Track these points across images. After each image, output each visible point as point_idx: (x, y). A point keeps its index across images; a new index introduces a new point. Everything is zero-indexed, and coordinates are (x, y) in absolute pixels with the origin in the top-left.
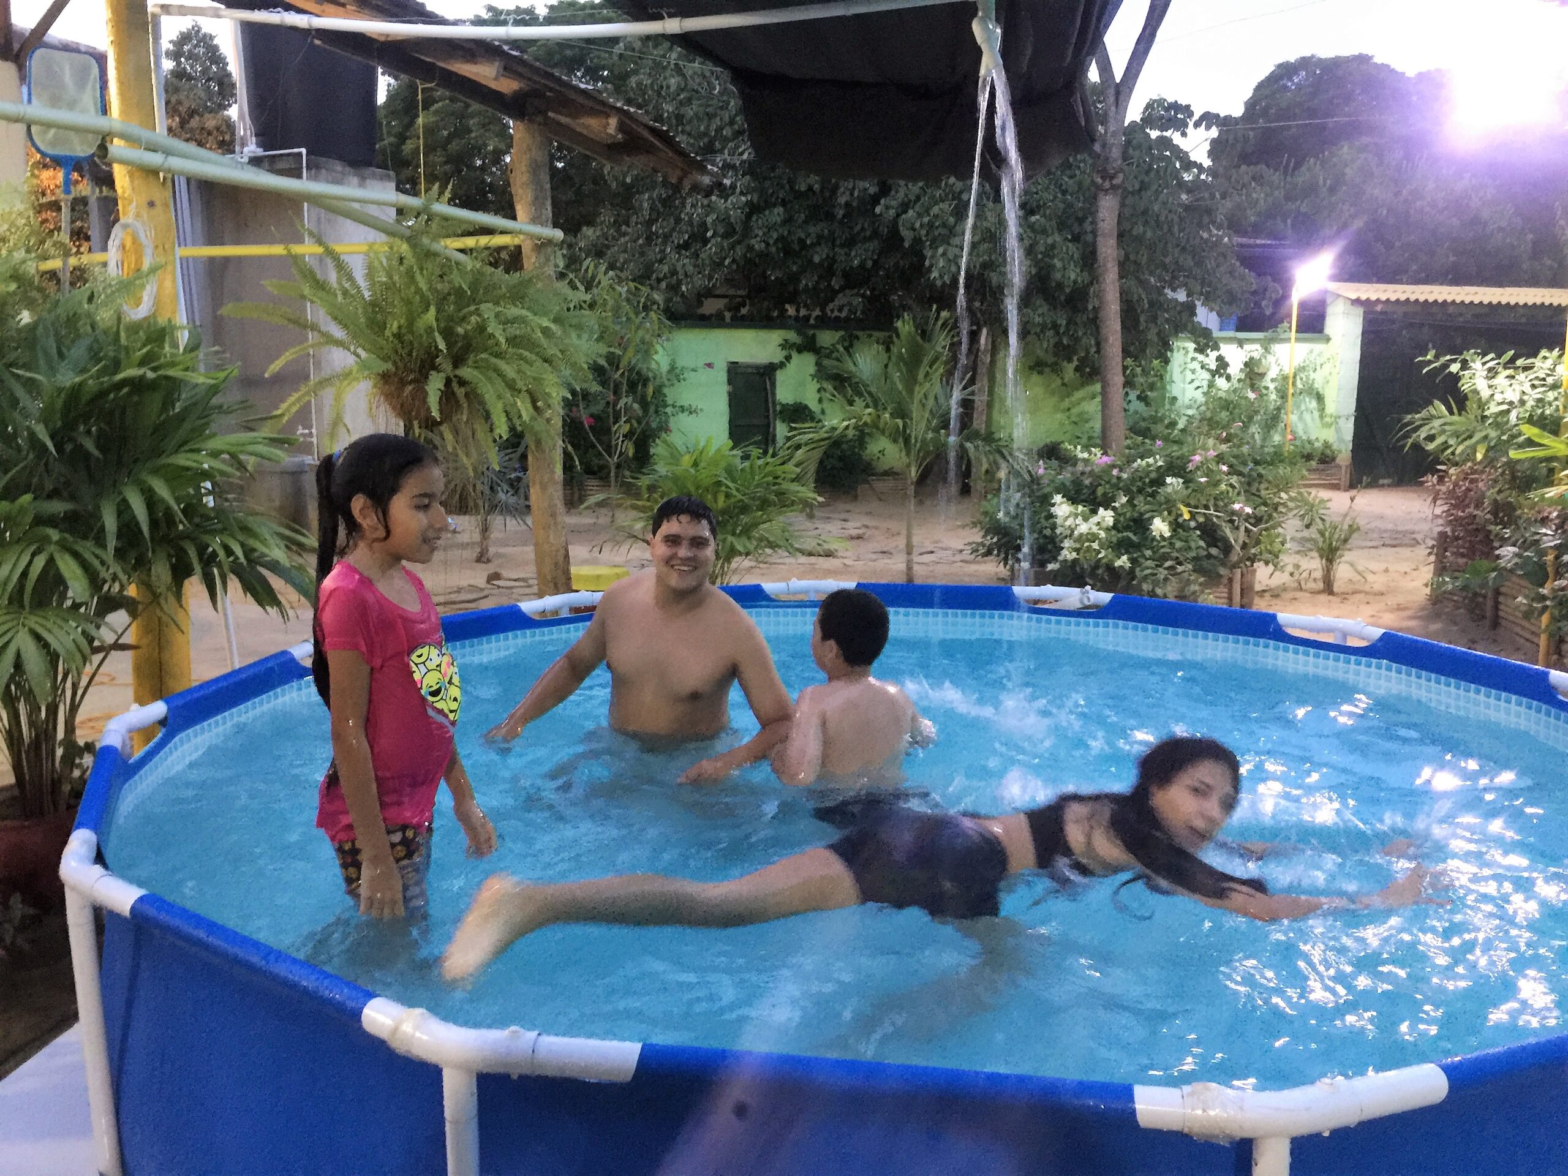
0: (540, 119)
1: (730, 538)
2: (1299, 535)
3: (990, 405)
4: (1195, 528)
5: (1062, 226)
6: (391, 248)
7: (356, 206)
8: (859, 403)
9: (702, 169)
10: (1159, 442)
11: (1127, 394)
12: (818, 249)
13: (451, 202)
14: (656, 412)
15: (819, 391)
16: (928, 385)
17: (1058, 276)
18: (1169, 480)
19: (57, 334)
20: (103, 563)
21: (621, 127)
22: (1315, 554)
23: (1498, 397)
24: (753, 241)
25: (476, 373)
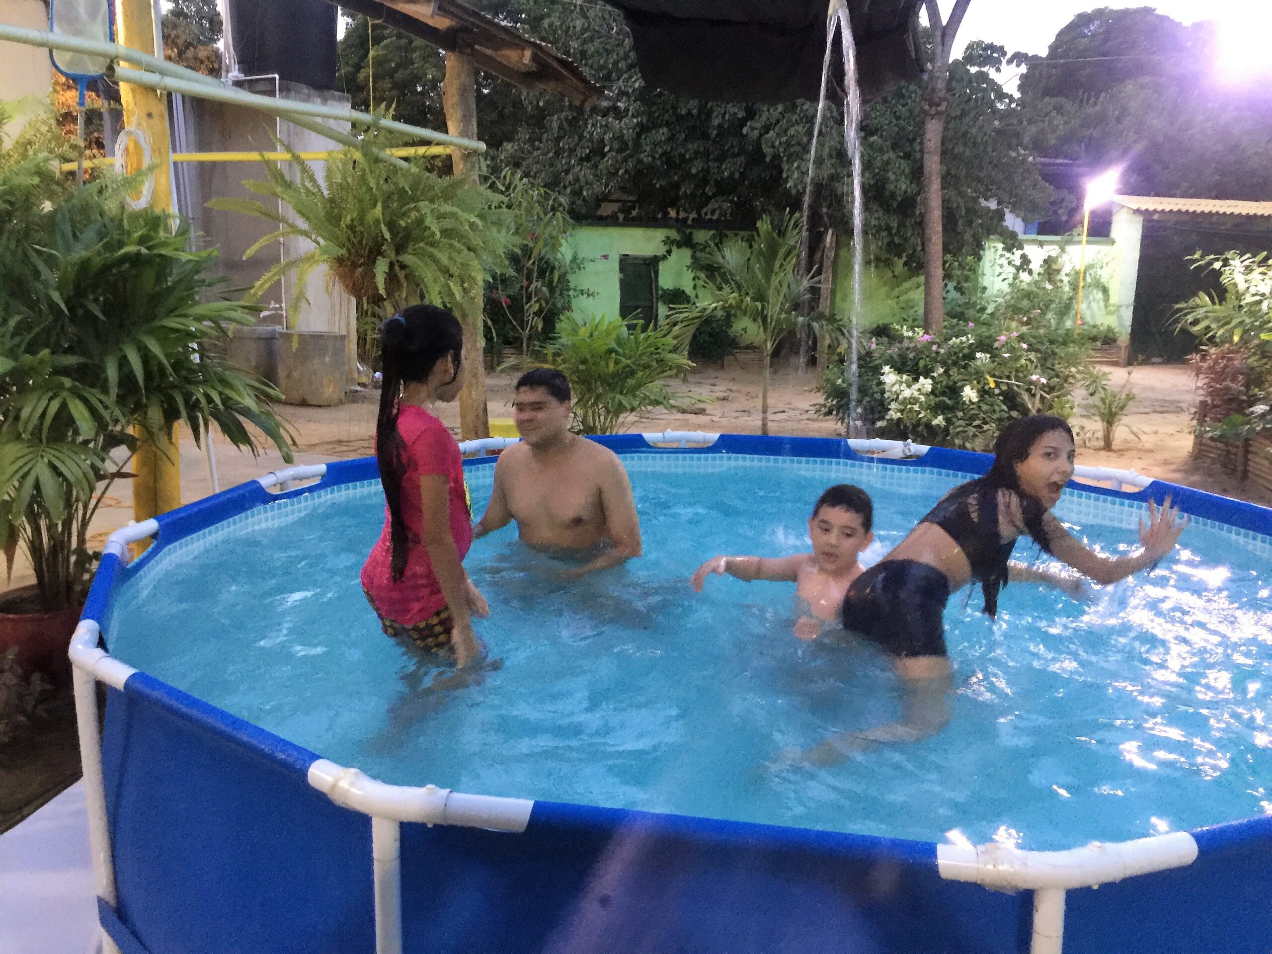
0: (469, 50)
1: (618, 397)
2: (1085, 402)
3: (833, 292)
4: (999, 395)
5: (895, 146)
6: (345, 155)
7: (319, 120)
8: (726, 289)
9: (601, 94)
10: (971, 324)
11: (946, 285)
12: (695, 162)
13: (396, 118)
14: (561, 294)
15: (694, 279)
16: (782, 274)
17: (891, 187)
18: (978, 355)
19: (71, 220)
20: (106, 408)
21: (535, 58)
22: (1097, 418)
23: (1253, 290)
24: (642, 156)
25: (414, 258)
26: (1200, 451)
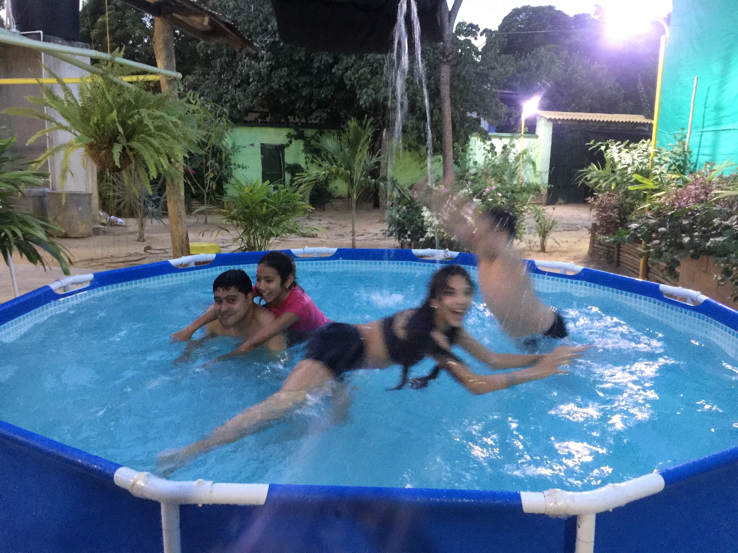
0: (169, 16)
1: (269, 228)
2: (531, 226)
3: (387, 165)
6: (93, 80)
8: (325, 164)
9: (251, 44)
10: (469, 182)
12: (305, 89)
13: (124, 57)
14: (226, 167)
15: (305, 158)
16: (361, 155)
21: (211, 22)
22: (538, 234)
23: (623, 162)
24: (273, 84)
25: (139, 144)
26: (593, 252)
